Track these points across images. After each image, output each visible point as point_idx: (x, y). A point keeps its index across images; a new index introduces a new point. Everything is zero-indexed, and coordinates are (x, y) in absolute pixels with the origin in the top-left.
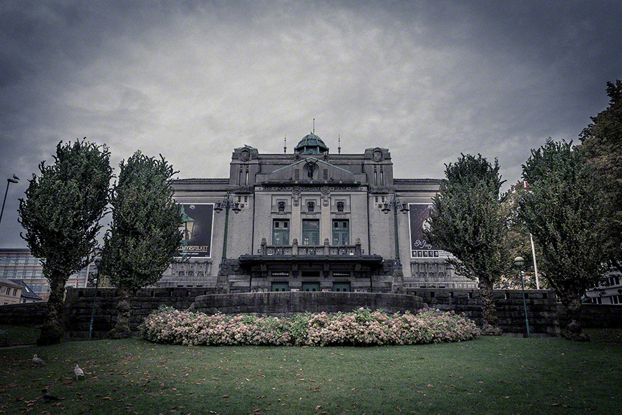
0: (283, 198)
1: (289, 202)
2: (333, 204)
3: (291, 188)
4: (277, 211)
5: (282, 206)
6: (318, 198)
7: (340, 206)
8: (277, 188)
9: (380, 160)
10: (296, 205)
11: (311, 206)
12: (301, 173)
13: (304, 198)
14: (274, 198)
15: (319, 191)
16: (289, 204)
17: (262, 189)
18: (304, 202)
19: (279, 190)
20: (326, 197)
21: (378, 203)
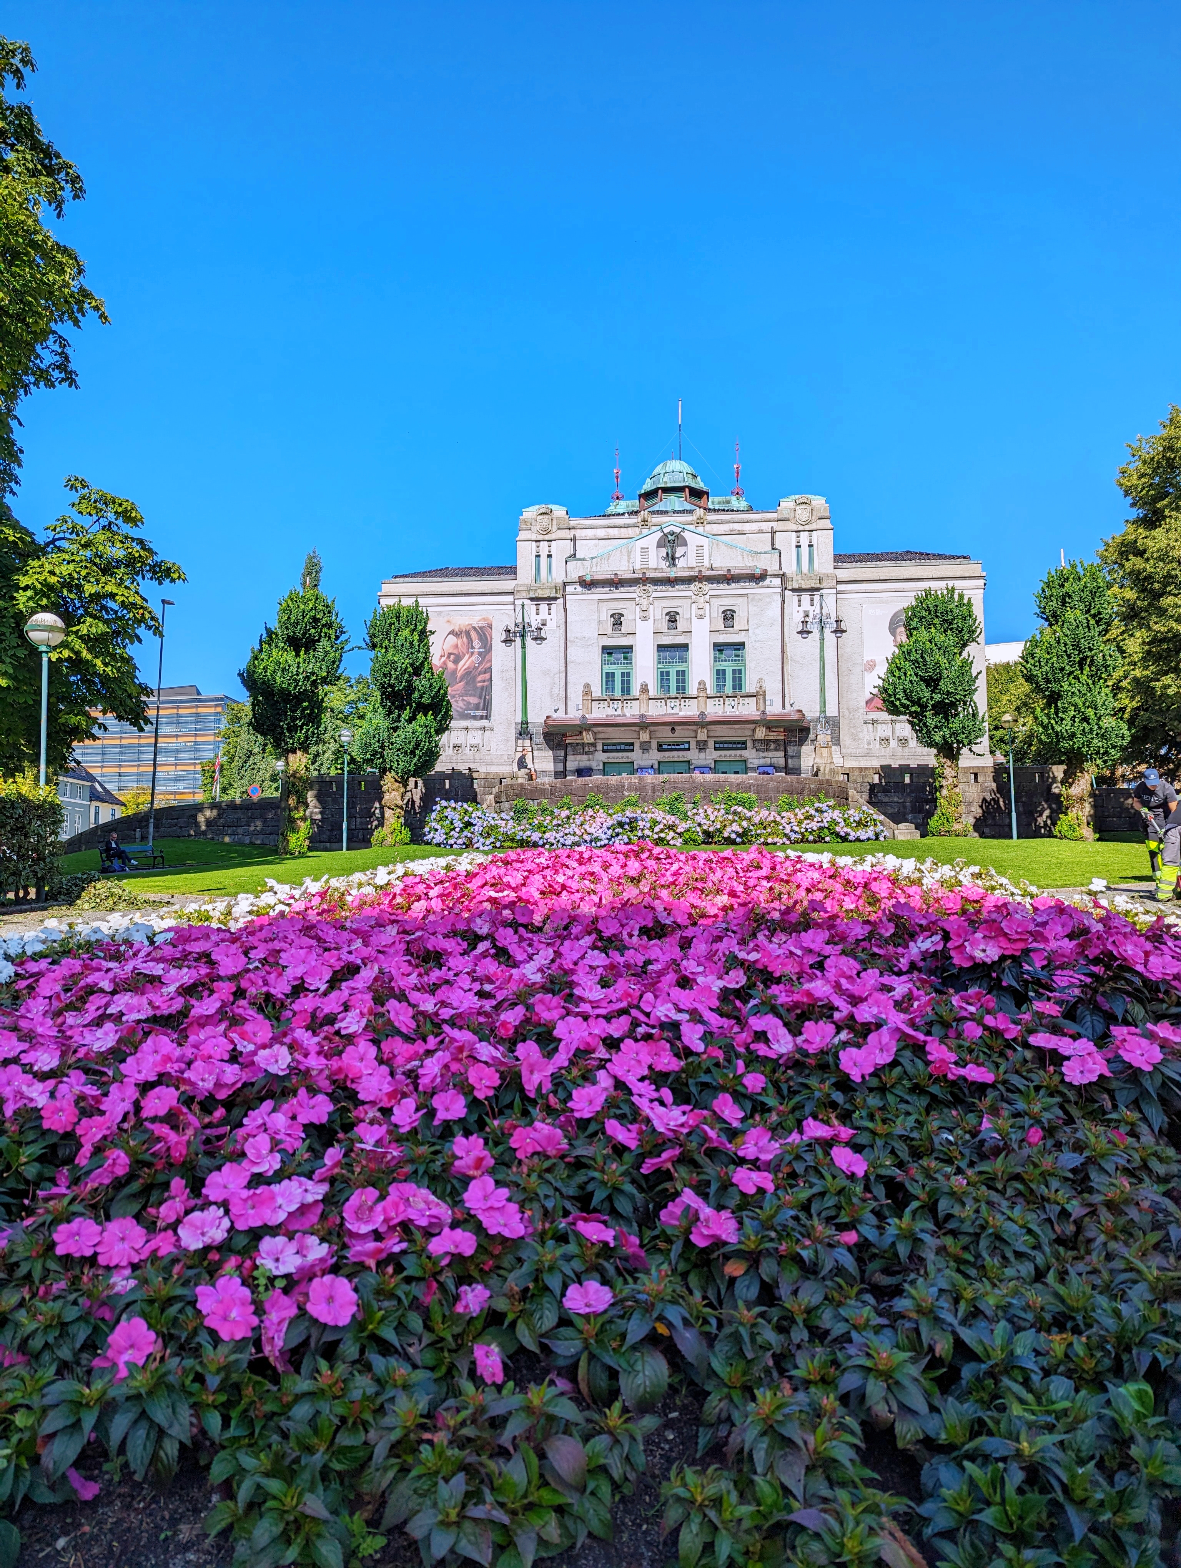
0: (619, 605)
1: (631, 613)
2: (714, 615)
3: (635, 587)
4: (610, 630)
5: (617, 620)
6: (685, 603)
7: (729, 616)
8: (607, 588)
9: (809, 522)
10: (645, 618)
11: (673, 619)
12: (652, 556)
13: (659, 605)
14: (604, 606)
15: (688, 589)
16: (631, 617)
17: (579, 589)
18: (658, 612)
19: (611, 592)
20: (702, 599)
21: (801, 609)
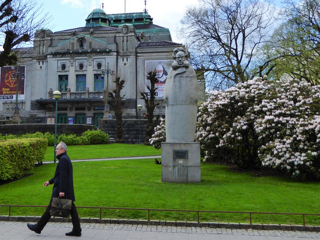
0: (64, 61)
1: (68, 64)
2: (95, 64)
3: (69, 55)
4: (61, 70)
5: (64, 67)
6: (85, 61)
7: (99, 65)
8: (60, 56)
9: (127, 33)
10: (72, 66)
11: (81, 66)
12: (75, 45)
13: (77, 61)
14: (59, 62)
15: (86, 56)
16: (68, 66)
17: (51, 56)
18: (77, 64)
19: (62, 57)
20: (90, 60)
21: (124, 62)
